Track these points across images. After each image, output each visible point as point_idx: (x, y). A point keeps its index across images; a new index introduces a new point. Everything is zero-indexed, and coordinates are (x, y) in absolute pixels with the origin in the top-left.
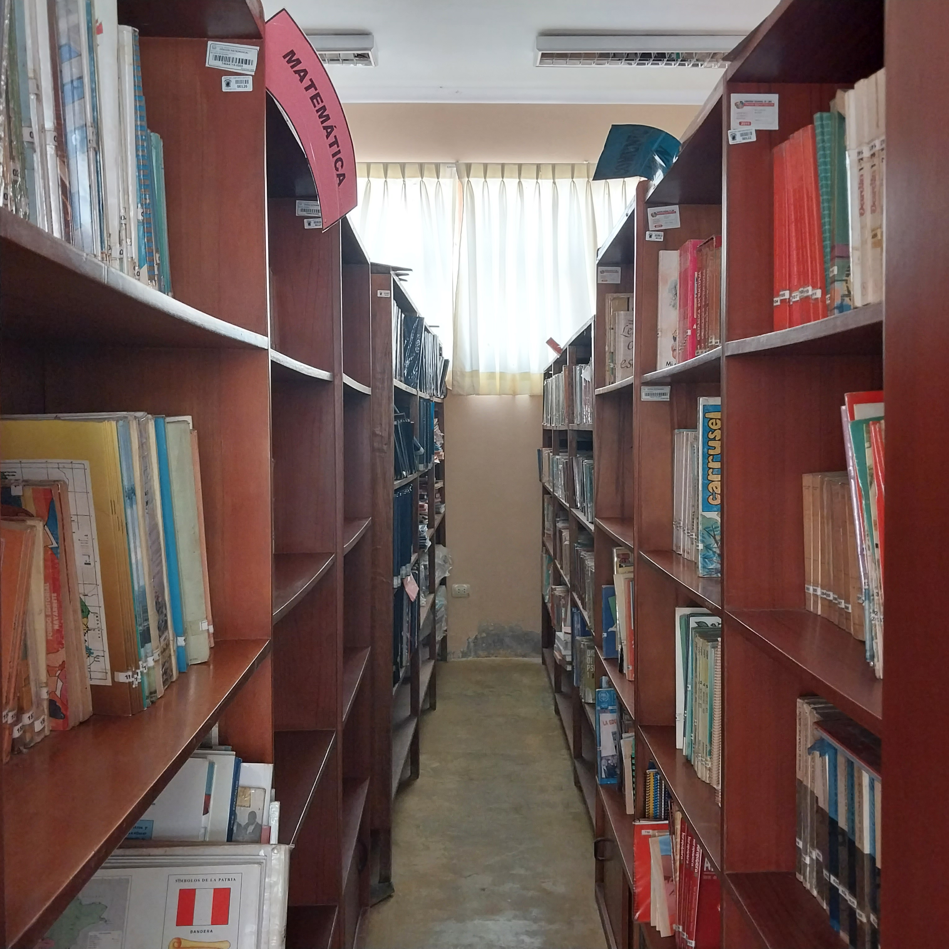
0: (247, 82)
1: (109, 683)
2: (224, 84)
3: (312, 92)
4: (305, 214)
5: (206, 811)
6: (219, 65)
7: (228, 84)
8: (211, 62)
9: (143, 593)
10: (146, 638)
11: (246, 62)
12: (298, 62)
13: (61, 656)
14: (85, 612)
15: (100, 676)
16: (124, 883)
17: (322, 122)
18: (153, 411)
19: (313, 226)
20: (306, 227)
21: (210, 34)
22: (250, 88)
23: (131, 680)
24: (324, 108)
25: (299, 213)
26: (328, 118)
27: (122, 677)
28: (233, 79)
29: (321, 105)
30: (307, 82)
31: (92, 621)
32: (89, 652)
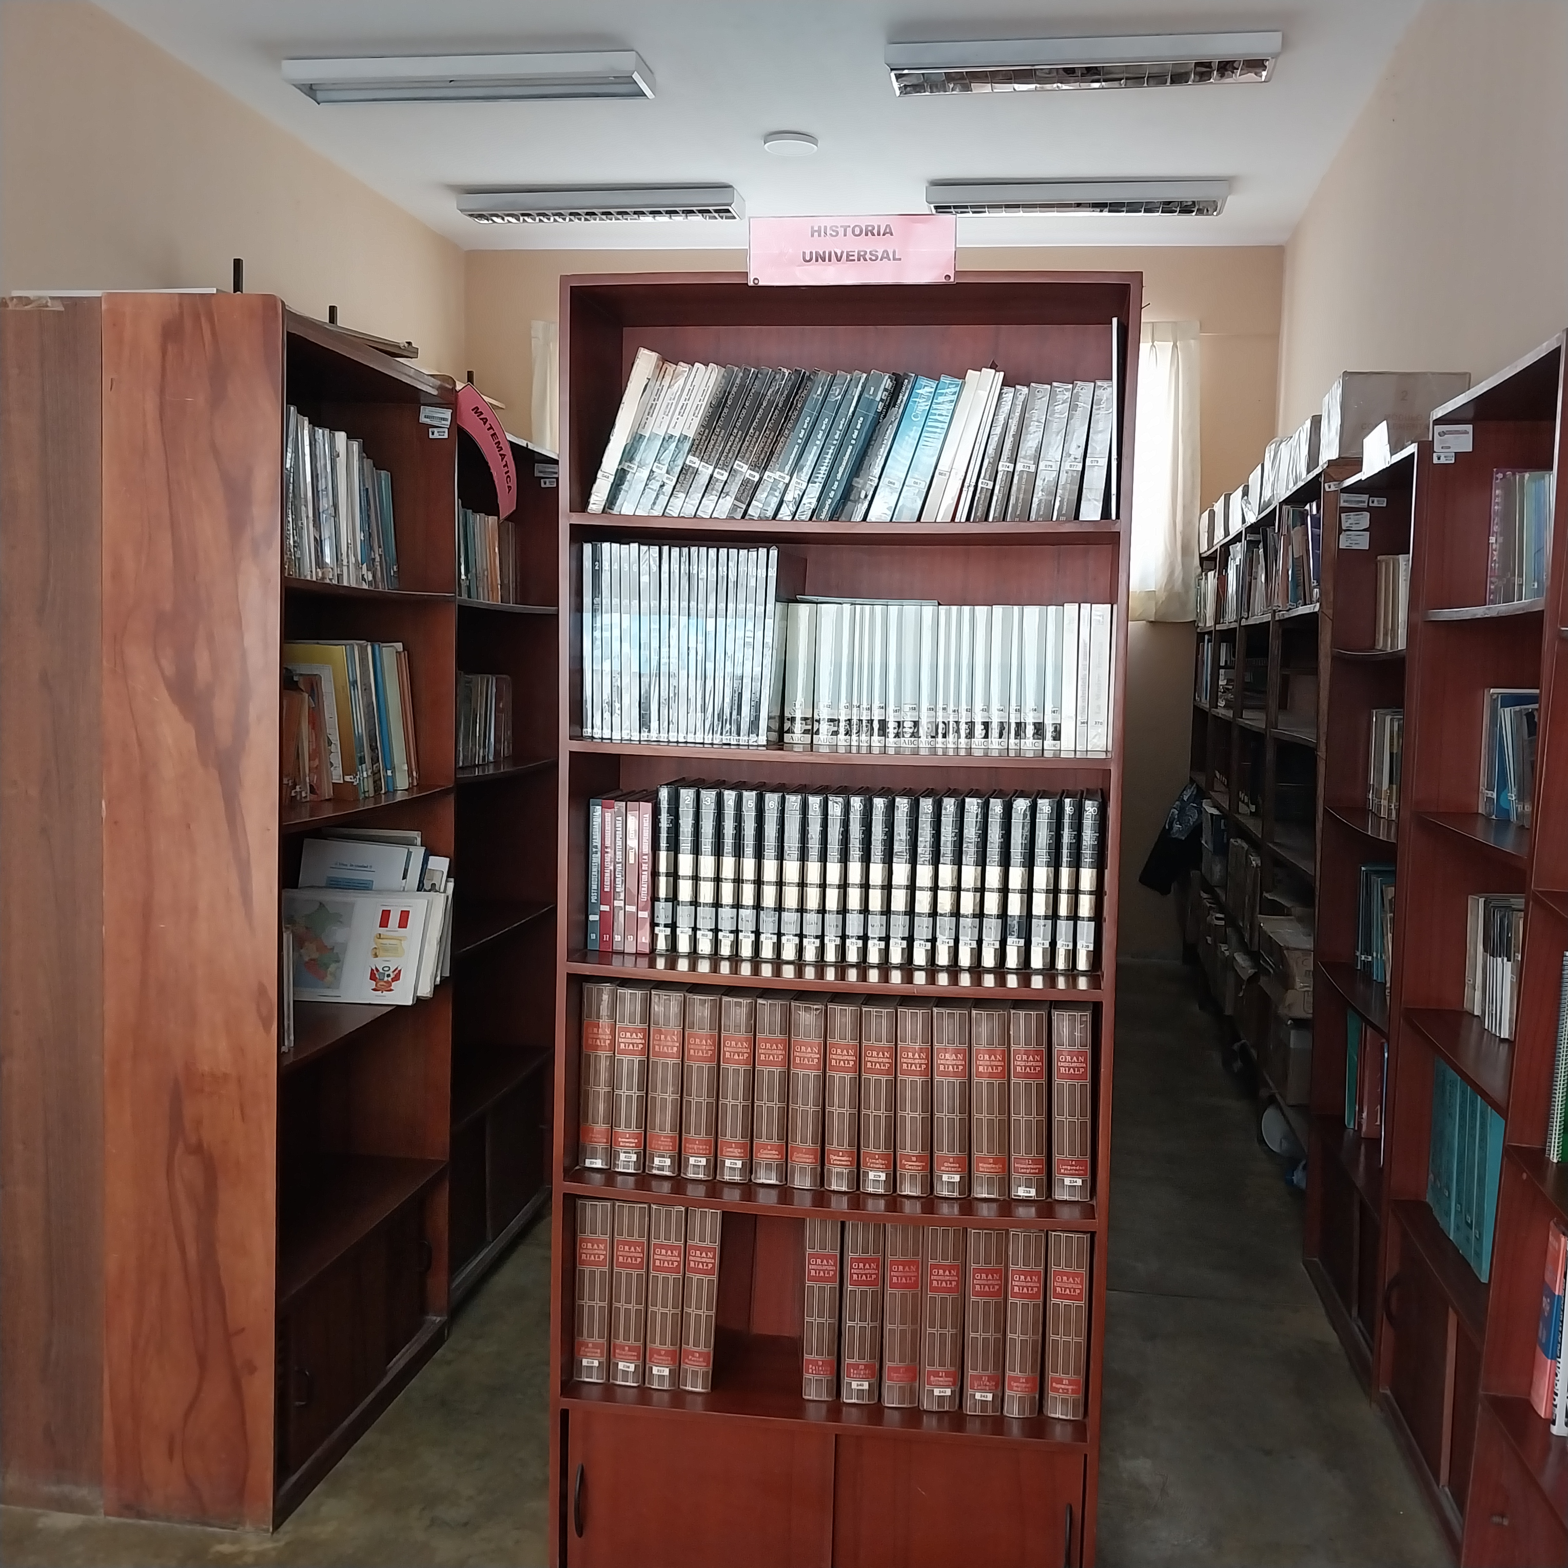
0: (444, 432)
1: (342, 782)
2: (430, 433)
3: (491, 432)
4: (541, 475)
5: (404, 877)
6: (428, 421)
7: (433, 434)
8: (423, 420)
9: (360, 738)
10: (362, 761)
11: (444, 419)
12: (482, 413)
13: (317, 762)
14: (330, 743)
15: (337, 778)
16: (352, 905)
17: (499, 451)
18: (372, 640)
19: (548, 485)
20: (543, 485)
21: (422, 402)
22: (446, 436)
23: (352, 780)
24: (499, 442)
25: (537, 474)
26: (502, 449)
27: (348, 778)
28: (436, 430)
29: (497, 441)
30: (488, 426)
31: (333, 748)
32: (332, 764)
